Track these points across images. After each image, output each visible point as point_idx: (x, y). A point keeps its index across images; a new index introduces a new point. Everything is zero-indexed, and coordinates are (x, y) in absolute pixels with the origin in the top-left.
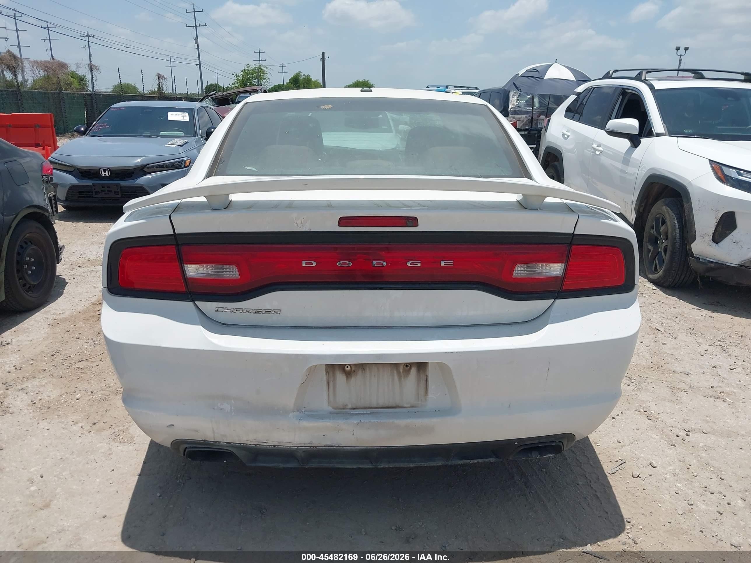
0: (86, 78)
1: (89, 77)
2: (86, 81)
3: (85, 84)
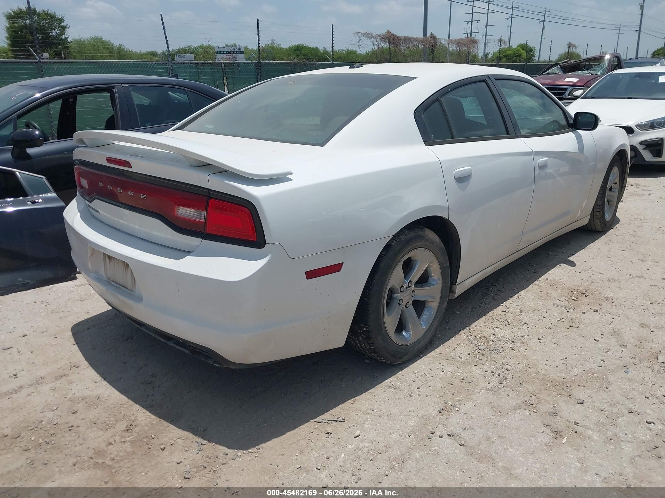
0: (535, 49)
1: (537, 49)
2: (534, 52)
3: (533, 55)
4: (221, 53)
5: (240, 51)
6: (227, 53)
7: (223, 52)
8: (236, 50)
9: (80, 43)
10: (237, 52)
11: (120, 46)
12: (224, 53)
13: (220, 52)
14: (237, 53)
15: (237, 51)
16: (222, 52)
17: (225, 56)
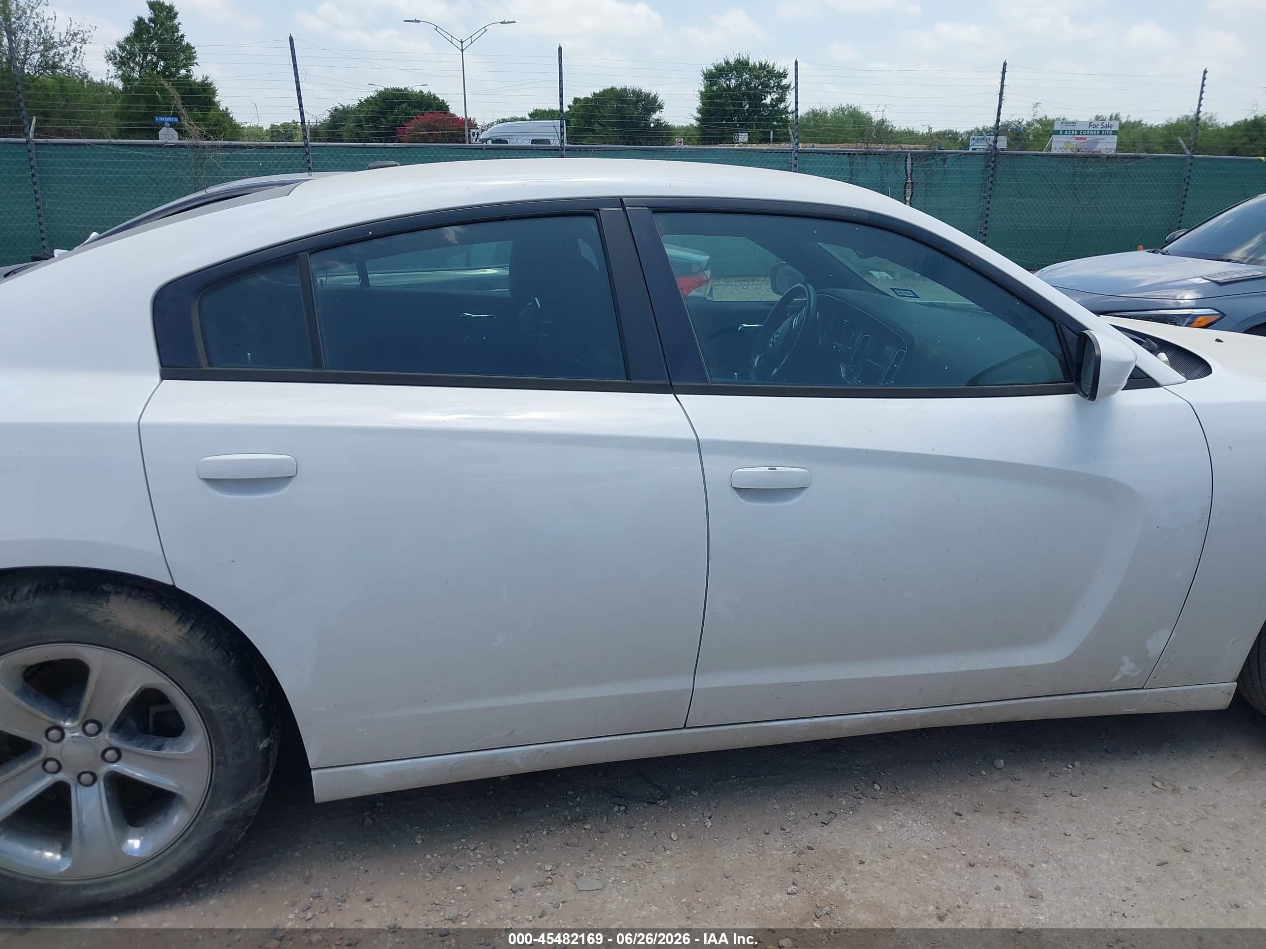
4: (1066, 133)
5: (1109, 129)
6: (1078, 134)
7: (1071, 132)
8: (1099, 128)
9: (816, 116)
10: (1101, 131)
11: (883, 121)
12: (1073, 133)
13: (1064, 131)
14: (1101, 134)
15: (1104, 129)
16: (1068, 131)
17: (1073, 140)
